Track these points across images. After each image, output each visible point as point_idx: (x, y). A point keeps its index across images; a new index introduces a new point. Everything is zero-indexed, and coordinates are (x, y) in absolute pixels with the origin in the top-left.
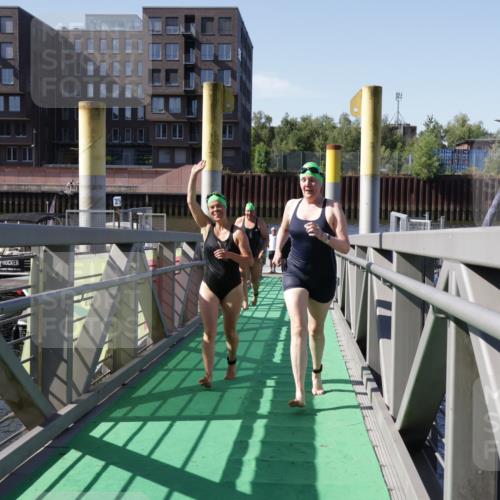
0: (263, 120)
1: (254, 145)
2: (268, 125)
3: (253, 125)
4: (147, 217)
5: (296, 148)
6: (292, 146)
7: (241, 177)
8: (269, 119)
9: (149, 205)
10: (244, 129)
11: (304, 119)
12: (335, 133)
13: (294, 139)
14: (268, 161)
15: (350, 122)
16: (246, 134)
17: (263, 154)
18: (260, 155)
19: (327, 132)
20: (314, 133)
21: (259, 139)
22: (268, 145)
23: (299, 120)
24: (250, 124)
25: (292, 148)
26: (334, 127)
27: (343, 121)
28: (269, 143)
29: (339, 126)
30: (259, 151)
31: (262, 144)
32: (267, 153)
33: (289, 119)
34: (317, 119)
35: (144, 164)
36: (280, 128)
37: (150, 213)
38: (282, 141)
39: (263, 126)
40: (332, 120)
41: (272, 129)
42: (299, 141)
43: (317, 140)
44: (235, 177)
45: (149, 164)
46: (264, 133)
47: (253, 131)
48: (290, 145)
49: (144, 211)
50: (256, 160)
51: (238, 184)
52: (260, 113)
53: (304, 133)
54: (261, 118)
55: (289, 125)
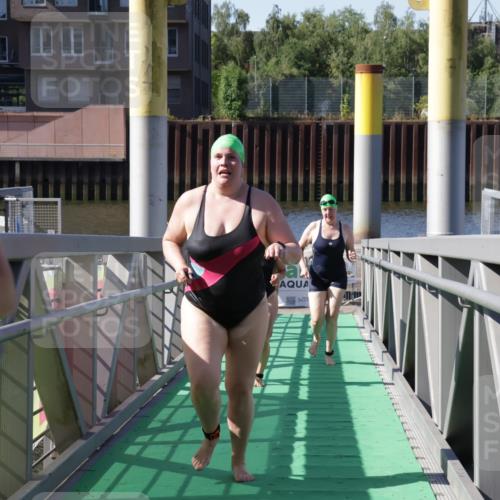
0: (232, 20)
1: (216, 67)
2: (241, 29)
3: (213, 29)
4: (23, 206)
5: (295, 71)
6: (287, 68)
7: (195, 127)
8: (243, 18)
9: (23, 183)
10: (197, 37)
11: (309, 17)
12: (368, 41)
13: (292, 56)
14: (244, 96)
15: (395, 20)
16: (202, 46)
17: (235, 84)
18: (229, 85)
19: (353, 41)
20: (329, 43)
21: (225, 56)
22: (243, 67)
23: (300, 18)
24: (208, 27)
25: (287, 72)
26: (366, 31)
27: (381, 18)
28: (244, 63)
29: (374, 28)
30: (225, 78)
31: (231, 64)
32: (242, 82)
33: (281, 16)
34: (333, 16)
35: (10, 104)
36: (263, 33)
37: (28, 197)
38: (268, 57)
39: (233, 32)
40: (361, 16)
41: (250, 36)
42: (300, 58)
43: (334, 55)
44: (183, 128)
45: (18, 105)
46: (235, 45)
47: (213, 41)
48: (283, 66)
49: (19, 195)
50: (221, 95)
51: (188, 141)
52: (226, 6)
53: (308, 44)
54: (229, 16)
55: (282, 28)
